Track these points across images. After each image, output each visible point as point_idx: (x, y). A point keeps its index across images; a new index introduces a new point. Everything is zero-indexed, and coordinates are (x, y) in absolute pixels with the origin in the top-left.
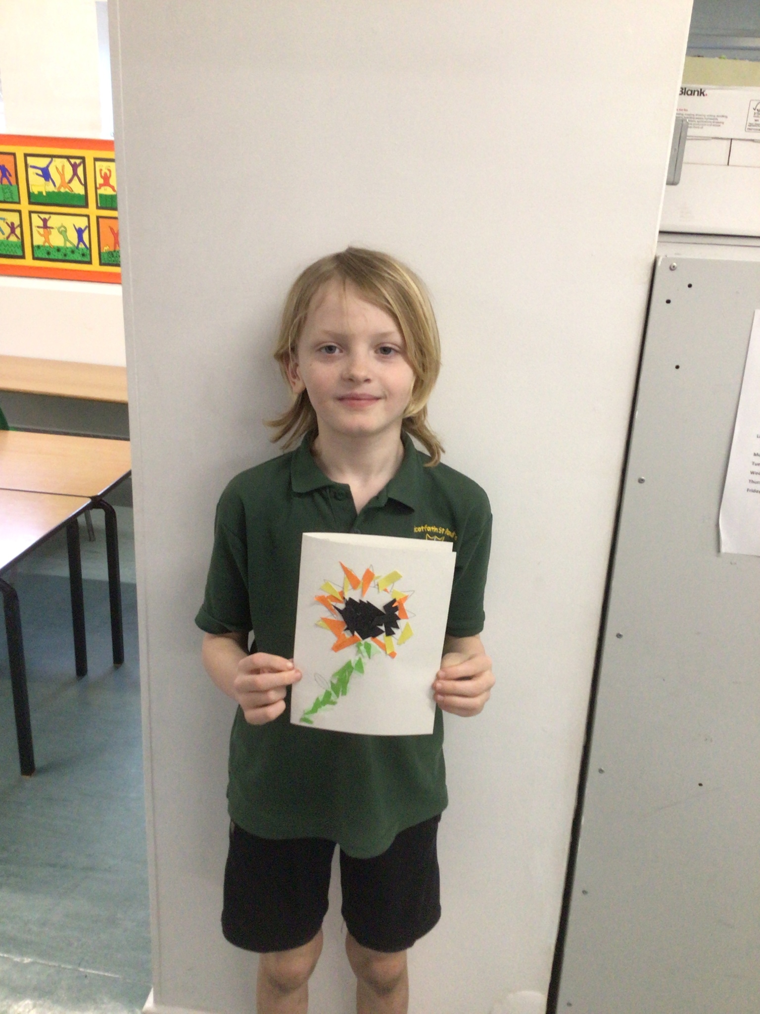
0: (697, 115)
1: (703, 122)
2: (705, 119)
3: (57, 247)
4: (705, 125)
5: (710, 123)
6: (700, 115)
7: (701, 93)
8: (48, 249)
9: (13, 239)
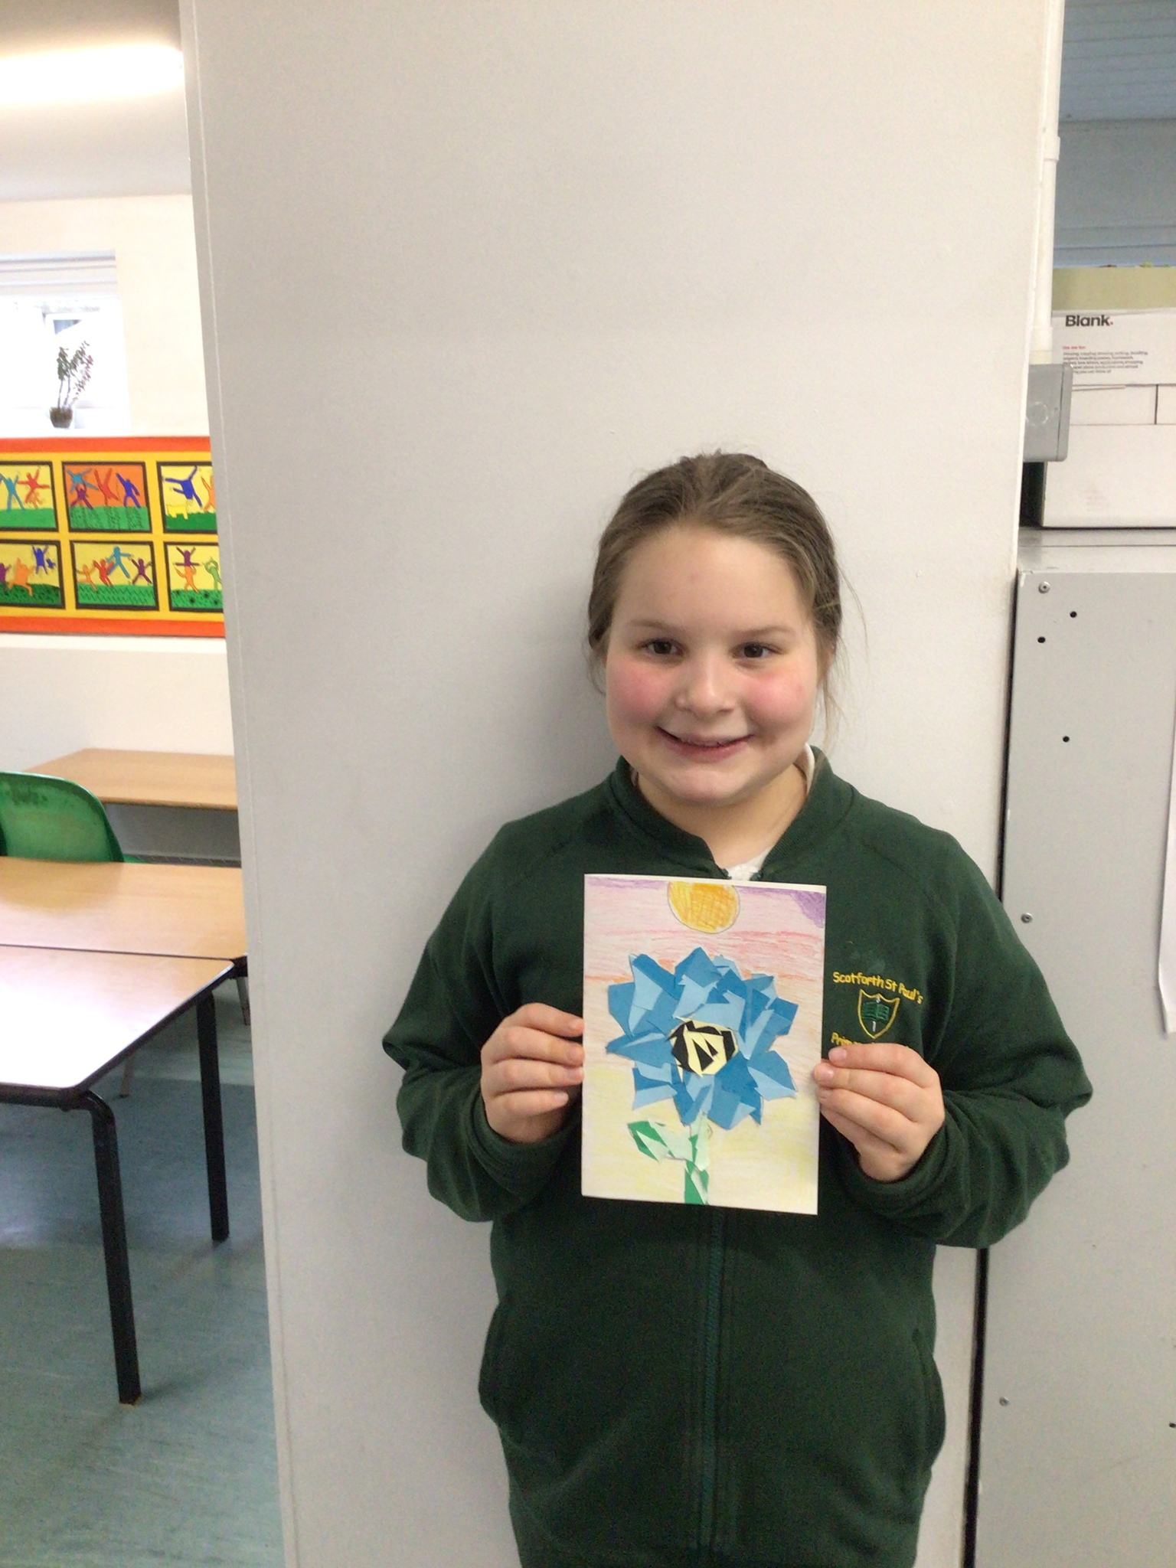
0: (1100, 353)
1: (1109, 363)
2: (1113, 358)
3: (205, 591)
4: (1114, 367)
5: (1121, 365)
6: (1105, 354)
7: (1104, 321)
8: (192, 595)
9: (142, 582)
